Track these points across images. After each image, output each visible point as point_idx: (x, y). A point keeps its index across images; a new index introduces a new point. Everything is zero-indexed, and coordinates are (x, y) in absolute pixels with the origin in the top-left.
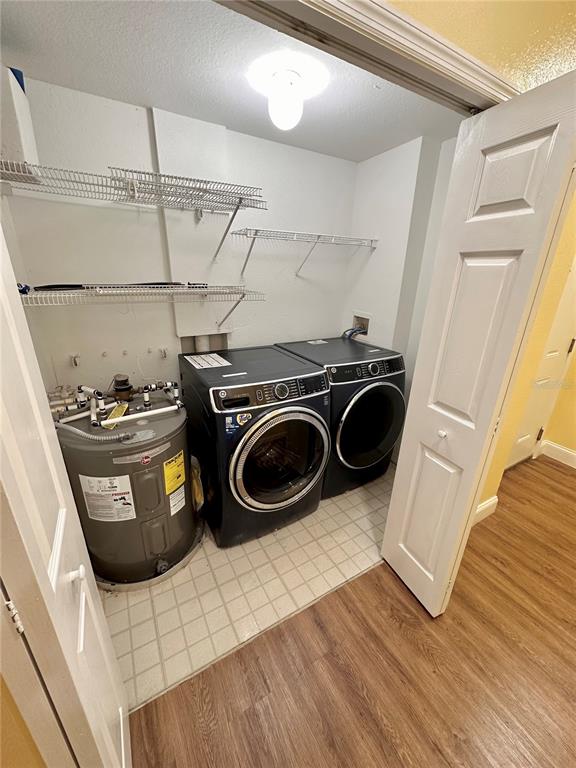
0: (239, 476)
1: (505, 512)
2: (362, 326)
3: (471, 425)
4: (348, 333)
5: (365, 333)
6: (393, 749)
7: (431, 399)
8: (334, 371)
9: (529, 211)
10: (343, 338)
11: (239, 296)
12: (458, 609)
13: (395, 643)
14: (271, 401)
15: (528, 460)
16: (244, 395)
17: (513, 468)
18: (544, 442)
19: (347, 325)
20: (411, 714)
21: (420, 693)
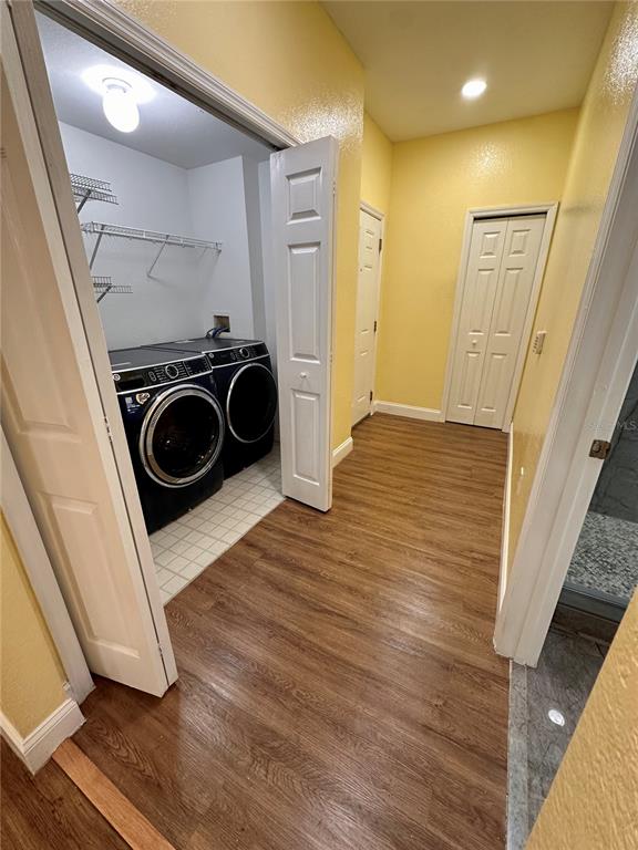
0: (150, 453)
1: (359, 448)
2: (223, 323)
3: (318, 362)
4: (211, 333)
5: (228, 331)
6: (318, 574)
7: (291, 354)
8: (212, 356)
9: (319, 218)
10: (208, 337)
11: (105, 289)
12: (339, 503)
13: (306, 533)
14: (164, 381)
15: (368, 416)
16: (138, 377)
17: (360, 423)
18: (375, 402)
19: (209, 326)
20: (324, 557)
21: (326, 547)
